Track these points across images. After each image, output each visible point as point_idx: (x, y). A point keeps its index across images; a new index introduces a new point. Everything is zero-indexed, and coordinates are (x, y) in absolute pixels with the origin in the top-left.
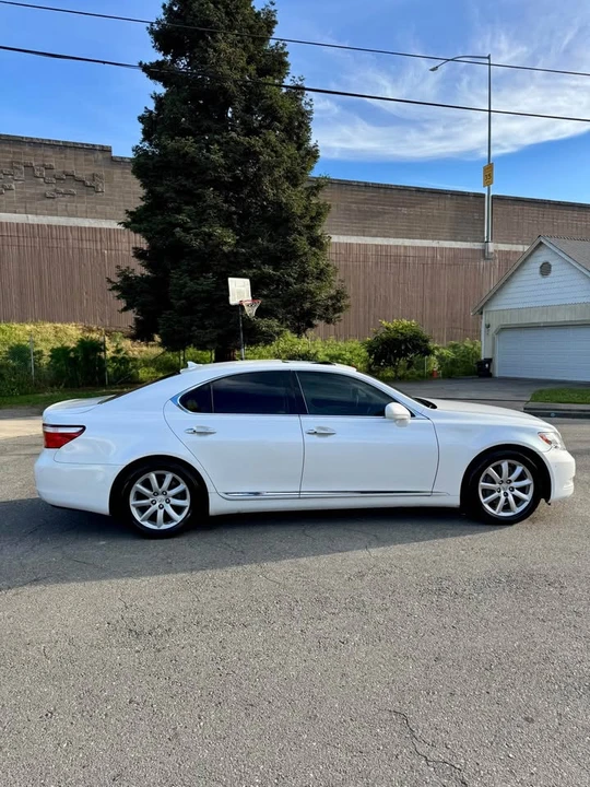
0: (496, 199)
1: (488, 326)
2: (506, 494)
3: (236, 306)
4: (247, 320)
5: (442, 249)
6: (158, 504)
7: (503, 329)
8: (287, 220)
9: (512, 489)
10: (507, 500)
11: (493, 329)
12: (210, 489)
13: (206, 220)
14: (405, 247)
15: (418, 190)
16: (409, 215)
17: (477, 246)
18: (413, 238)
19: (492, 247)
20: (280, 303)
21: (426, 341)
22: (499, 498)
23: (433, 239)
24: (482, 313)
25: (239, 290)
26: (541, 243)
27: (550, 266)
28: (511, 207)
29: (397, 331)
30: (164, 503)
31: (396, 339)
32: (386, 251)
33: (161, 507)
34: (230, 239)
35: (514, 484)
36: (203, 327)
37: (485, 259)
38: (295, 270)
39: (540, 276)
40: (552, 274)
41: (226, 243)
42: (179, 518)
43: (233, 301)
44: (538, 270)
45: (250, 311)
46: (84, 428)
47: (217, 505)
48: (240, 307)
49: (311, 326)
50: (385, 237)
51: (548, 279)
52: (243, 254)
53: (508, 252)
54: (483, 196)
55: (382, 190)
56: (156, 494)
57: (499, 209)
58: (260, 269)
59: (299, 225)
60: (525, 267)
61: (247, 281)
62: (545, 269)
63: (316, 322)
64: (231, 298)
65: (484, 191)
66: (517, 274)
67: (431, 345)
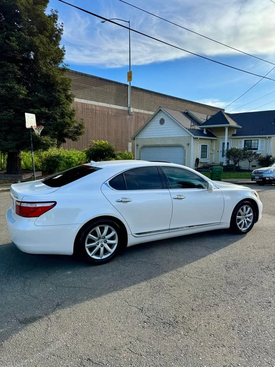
0: (133, 88)
1: (137, 145)
2: (244, 220)
3: (29, 129)
4: (35, 137)
5: (112, 109)
6: (100, 244)
7: (144, 147)
8: (53, 85)
9: (246, 218)
10: (245, 223)
11: (140, 147)
12: (129, 232)
13: (7, 79)
14: (95, 106)
15: (100, 79)
16: (96, 90)
17: (126, 109)
18: (99, 102)
19: (132, 110)
20: (52, 128)
21: (113, 151)
22: (242, 222)
23: (107, 103)
24: (134, 139)
25: (30, 120)
26: (160, 110)
27: (164, 120)
28: (139, 93)
29: (101, 146)
30: (103, 243)
31: (101, 150)
32: (87, 107)
33: (102, 246)
34: (24, 91)
35: (247, 216)
36: (6, 140)
37: (129, 115)
38: (58, 111)
39: (160, 125)
40: (164, 124)
41: (21, 93)
42: (112, 251)
43: (28, 126)
44: (159, 122)
45: (38, 132)
46: (56, 203)
47: (132, 240)
48: (31, 129)
49: (64, 141)
50: (86, 99)
51: (163, 126)
52: (30, 100)
53: (138, 113)
54: (127, 86)
55: (84, 76)
56: (100, 238)
57: (135, 93)
58: (40, 109)
59: (60, 88)
60: (153, 120)
61: (34, 116)
62: (162, 122)
63: (66, 139)
64: (27, 124)
65: (128, 83)
66: (150, 123)
67: (115, 153)
